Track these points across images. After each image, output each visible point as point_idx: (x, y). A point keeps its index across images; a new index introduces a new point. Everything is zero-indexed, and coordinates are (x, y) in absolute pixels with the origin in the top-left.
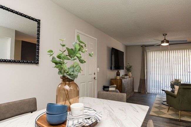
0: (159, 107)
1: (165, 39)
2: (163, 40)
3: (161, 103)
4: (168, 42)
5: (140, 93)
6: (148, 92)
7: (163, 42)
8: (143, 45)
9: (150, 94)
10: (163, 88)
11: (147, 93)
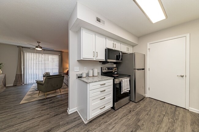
0: (33, 93)
1: (39, 45)
2: (37, 45)
3: (34, 90)
4: (41, 48)
5: (16, 86)
6: (25, 83)
7: (37, 47)
8: (19, 46)
9: (28, 85)
10: (38, 79)
11: (23, 85)
